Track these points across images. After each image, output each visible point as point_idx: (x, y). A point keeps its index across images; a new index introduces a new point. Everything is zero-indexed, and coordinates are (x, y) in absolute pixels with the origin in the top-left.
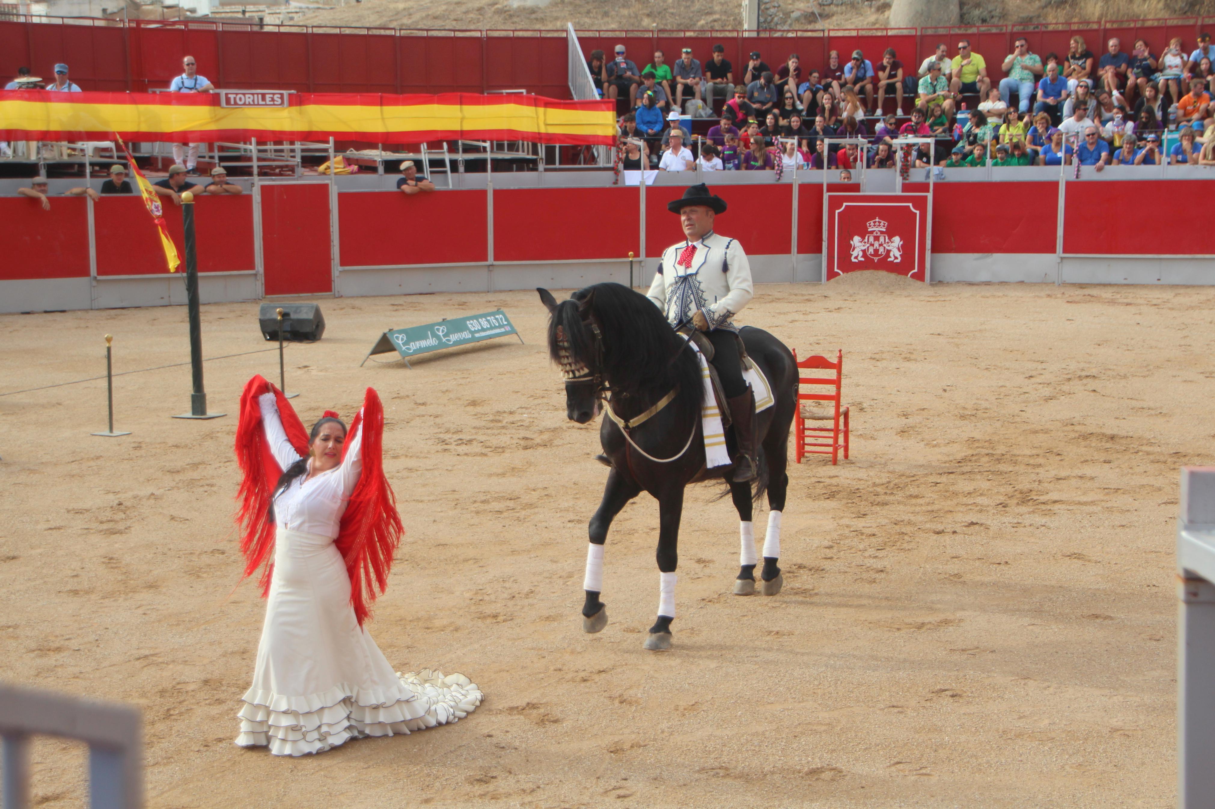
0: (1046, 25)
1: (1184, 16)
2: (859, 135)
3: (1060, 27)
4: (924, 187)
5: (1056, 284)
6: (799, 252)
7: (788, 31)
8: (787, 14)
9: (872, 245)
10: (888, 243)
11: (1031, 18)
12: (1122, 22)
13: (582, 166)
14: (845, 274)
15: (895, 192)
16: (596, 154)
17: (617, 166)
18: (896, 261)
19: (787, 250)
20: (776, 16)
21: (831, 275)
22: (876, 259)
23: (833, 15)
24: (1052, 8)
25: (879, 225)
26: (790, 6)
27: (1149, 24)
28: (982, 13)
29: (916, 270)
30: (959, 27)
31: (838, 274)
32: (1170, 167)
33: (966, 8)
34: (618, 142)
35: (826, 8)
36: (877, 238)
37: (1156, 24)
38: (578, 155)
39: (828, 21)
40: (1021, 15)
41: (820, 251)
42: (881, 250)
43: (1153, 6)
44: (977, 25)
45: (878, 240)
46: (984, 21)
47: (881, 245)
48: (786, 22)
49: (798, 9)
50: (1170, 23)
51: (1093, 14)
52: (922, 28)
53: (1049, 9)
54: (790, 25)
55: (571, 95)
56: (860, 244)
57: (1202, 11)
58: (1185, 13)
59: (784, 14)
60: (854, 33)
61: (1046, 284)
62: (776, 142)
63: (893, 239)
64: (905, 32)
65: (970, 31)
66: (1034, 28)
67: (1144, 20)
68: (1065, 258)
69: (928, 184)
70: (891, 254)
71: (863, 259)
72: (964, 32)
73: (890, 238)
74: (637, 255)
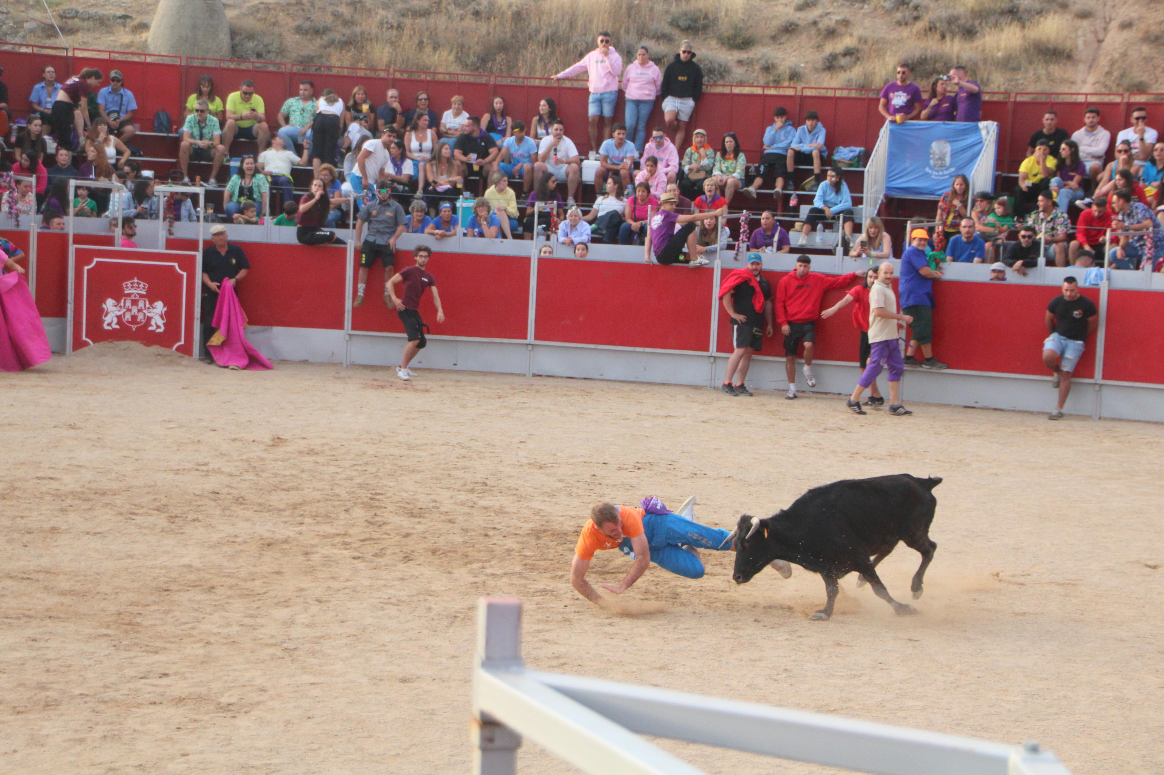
0: (329, 68)
1: (476, 73)
3: (346, 72)
4: (192, 245)
5: (345, 365)
7: (21, 45)
8: (19, 24)
9: (129, 310)
10: (149, 308)
11: (312, 58)
12: (412, 72)
14: (95, 344)
15: (157, 248)
18: (159, 330)
20: (5, 24)
21: (78, 344)
22: (134, 327)
23: (77, 31)
24: (336, 47)
25: (138, 287)
26: (23, 14)
27: (440, 77)
28: (257, 45)
29: (182, 342)
30: (231, 60)
31: (86, 344)
32: (465, 238)
33: (238, 38)
35: (70, 22)
36: (135, 303)
37: (447, 78)
39: (71, 38)
40: (302, 53)
41: (63, 315)
42: (140, 317)
43: (443, 58)
44: (252, 60)
45: (137, 305)
46: (259, 55)
47: (139, 311)
48: (17, 33)
49: (32, 19)
50: (462, 79)
51: (381, 59)
52: (188, 58)
53: (331, 50)
54: (24, 37)
56: (115, 308)
57: (495, 69)
58: (477, 69)
59: (15, 23)
60: (105, 56)
61: (334, 364)
63: (156, 304)
64: (167, 61)
65: (243, 66)
66: (316, 70)
67: (434, 73)
68: (354, 335)
69: (197, 242)
70: (153, 322)
71: (118, 327)
72: (237, 66)
73: (151, 303)
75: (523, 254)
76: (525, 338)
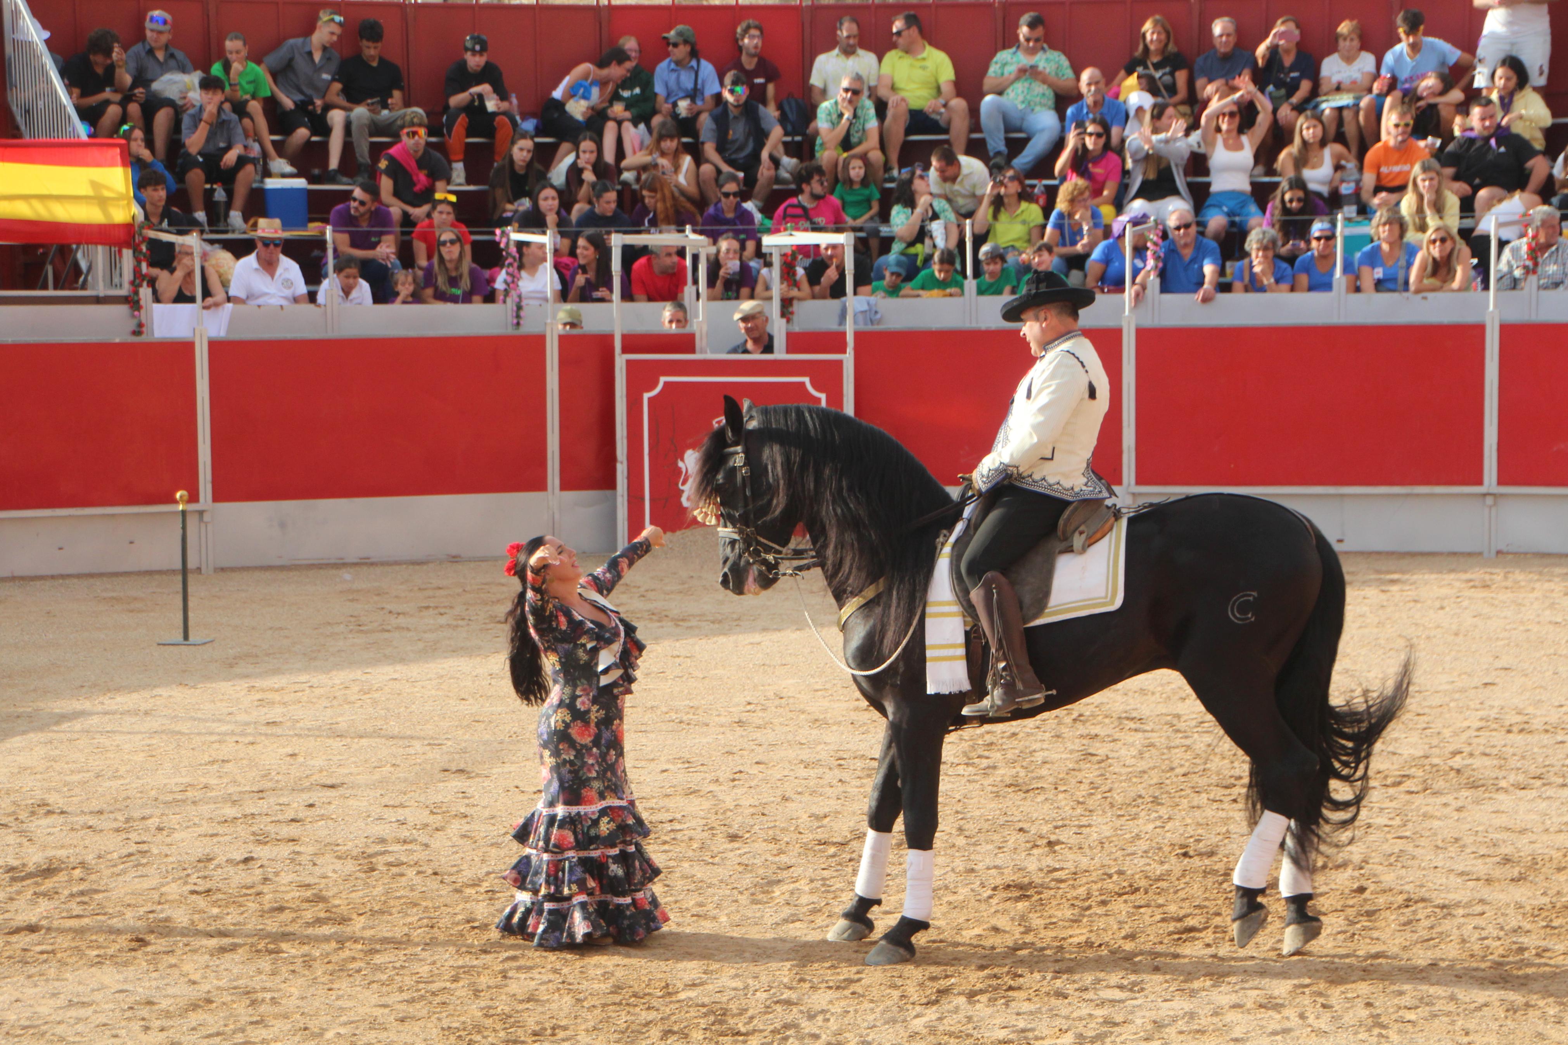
2: (688, 228)
4: (836, 342)
6: (565, 486)
13: (51, 293)
14: (669, 534)
16: (83, 265)
17: (136, 293)
19: (539, 484)
32: (1352, 297)
34: (137, 239)
38: (41, 265)
41: (609, 483)
55: (17, 128)
56: (700, 468)
60: (663, 1)
62: (504, 240)
69: (844, 334)
74: (194, 497)
75: (1469, 318)
76: (1479, 482)
